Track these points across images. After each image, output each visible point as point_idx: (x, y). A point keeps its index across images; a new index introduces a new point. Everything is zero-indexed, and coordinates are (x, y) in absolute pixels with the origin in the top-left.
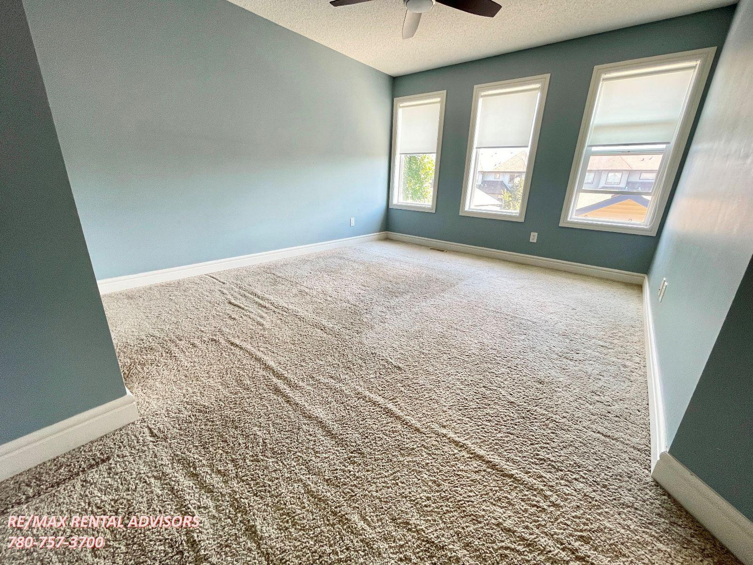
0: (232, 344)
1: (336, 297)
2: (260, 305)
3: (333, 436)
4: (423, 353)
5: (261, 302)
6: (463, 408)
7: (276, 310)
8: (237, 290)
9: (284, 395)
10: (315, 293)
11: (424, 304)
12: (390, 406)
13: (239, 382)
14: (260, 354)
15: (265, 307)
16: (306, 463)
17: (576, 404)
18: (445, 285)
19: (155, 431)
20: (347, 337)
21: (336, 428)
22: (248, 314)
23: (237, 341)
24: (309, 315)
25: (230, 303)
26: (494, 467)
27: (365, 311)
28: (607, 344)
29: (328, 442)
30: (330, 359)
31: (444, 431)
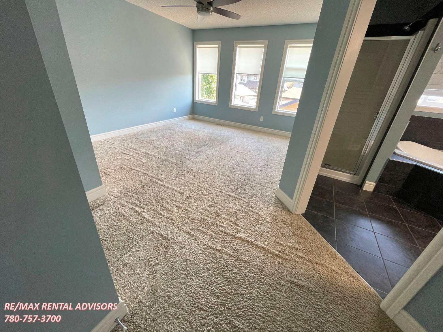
0: (132, 169)
1: (172, 149)
2: (137, 153)
3: (180, 193)
4: (211, 168)
5: (137, 152)
6: (224, 183)
7: (145, 155)
8: (123, 147)
9: (160, 184)
10: (162, 147)
11: (212, 150)
12: (199, 184)
13: (141, 181)
14: (145, 172)
15: (140, 154)
16: (173, 200)
17: (261, 180)
18: (221, 142)
19: (116, 196)
20: (180, 164)
21: (181, 191)
22: (133, 157)
23: (133, 168)
24: (162, 157)
25: (122, 153)
26: (231, 196)
27: (186, 154)
28: (279, 162)
29: (179, 194)
30: (175, 172)
31: (217, 189)
